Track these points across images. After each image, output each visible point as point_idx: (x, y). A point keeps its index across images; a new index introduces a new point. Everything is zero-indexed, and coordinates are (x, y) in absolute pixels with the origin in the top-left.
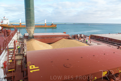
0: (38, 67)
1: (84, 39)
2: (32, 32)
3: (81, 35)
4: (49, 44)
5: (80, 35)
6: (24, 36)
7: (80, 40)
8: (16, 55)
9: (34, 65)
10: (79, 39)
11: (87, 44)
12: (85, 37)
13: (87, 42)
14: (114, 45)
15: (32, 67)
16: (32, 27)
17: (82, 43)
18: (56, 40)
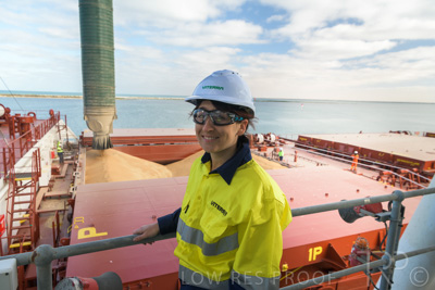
0: (106, 234)
1: (275, 150)
2: (106, 128)
3: (269, 135)
4: (165, 163)
5: (265, 137)
6: (81, 137)
7: (262, 153)
8: (45, 198)
9: (92, 226)
10: (260, 150)
11: (283, 165)
12: (282, 141)
13: (281, 158)
14: (370, 169)
15: (87, 233)
16: (104, 110)
17: (267, 161)
18: (185, 153)
